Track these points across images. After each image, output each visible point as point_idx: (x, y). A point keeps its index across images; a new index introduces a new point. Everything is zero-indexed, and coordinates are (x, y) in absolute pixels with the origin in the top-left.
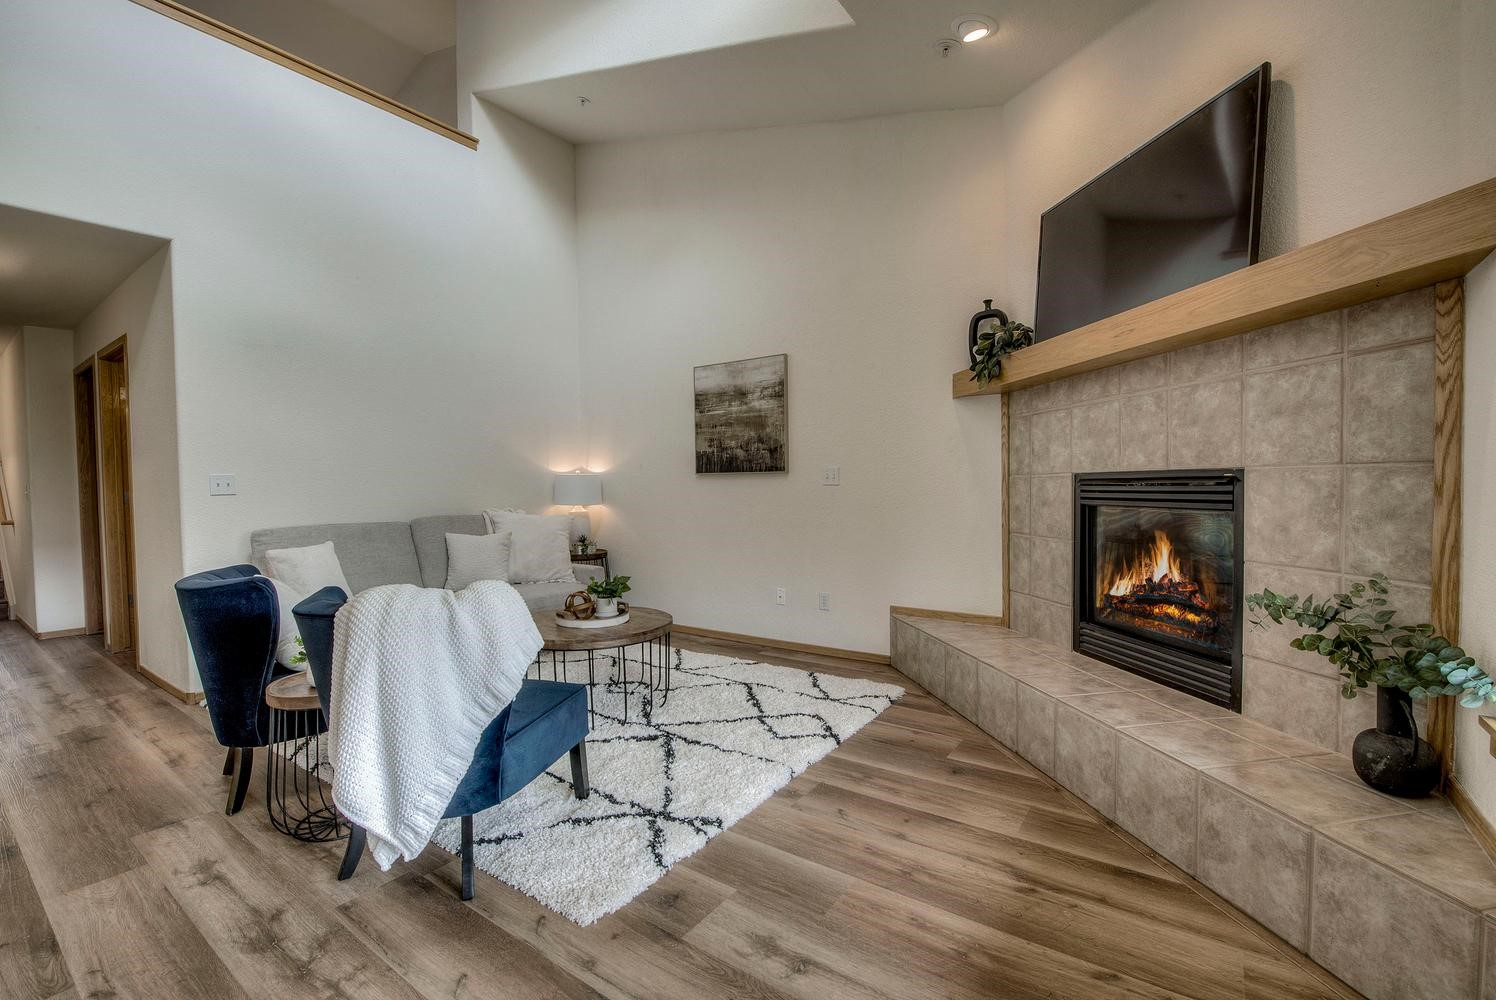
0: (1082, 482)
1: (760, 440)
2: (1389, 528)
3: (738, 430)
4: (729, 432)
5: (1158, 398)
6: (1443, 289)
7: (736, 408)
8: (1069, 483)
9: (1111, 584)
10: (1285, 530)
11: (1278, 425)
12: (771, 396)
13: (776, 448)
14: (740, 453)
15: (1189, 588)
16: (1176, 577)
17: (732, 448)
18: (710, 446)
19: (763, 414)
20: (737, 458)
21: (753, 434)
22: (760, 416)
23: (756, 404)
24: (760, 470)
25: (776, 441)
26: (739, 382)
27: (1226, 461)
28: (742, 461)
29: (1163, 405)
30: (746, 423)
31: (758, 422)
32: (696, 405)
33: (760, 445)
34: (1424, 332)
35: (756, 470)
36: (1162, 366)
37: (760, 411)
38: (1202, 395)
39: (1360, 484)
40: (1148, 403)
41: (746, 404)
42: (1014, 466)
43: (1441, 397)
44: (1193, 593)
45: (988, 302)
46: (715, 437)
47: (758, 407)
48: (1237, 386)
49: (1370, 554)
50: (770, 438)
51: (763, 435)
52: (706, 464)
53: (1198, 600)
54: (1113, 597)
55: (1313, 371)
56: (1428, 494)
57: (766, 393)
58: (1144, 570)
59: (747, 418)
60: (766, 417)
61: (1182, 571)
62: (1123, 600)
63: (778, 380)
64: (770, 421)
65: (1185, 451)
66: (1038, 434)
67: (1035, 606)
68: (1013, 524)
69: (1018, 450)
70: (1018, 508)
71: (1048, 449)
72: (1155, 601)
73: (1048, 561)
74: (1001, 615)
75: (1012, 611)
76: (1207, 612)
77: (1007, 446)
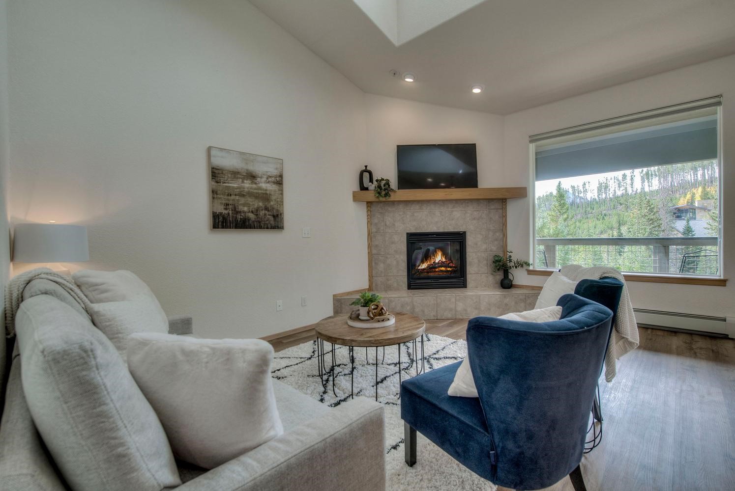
0: (410, 235)
1: (266, 209)
2: (496, 242)
3: (250, 200)
4: (242, 200)
5: (441, 212)
6: (505, 201)
7: (247, 185)
8: (405, 236)
9: (419, 266)
10: (476, 244)
11: (475, 222)
12: (274, 183)
13: (277, 215)
14: (252, 216)
15: (448, 262)
16: (444, 260)
17: (244, 212)
18: (226, 209)
19: (268, 192)
20: (249, 220)
21: (261, 204)
22: (266, 194)
23: (264, 185)
24: (267, 228)
25: (278, 211)
26: (251, 168)
27: (461, 229)
28: (253, 222)
29: (443, 214)
30: (257, 196)
31: (265, 197)
32: (212, 176)
33: (266, 212)
34: (501, 207)
35: (264, 228)
36: (442, 204)
37: (266, 190)
38: (454, 213)
39: (491, 234)
40: (438, 213)
41: (256, 183)
42: (374, 230)
43: (504, 219)
44: (450, 263)
45: (366, 166)
46: (231, 202)
47: (265, 188)
48: (464, 212)
49: (493, 248)
50: (273, 208)
51: (268, 206)
52: (220, 222)
54: (419, 269)
55: (481, 211)
56: (502, 236)
57: (270, 179)
58: (432, 260)
59: (257, 193)
60: (270, 195)
61: (446, 258)
62: (424, 269)
63: (278, 174)
64: (273, 198)
65: (450, 227)
66: (389, 219)
67: (388, 280)
68: (374, 251)
69: (376, 224)
70: (377, 246)
71: (394, 225)
72: (436, 268)
73: (395, 263)
74: (368, 287)
75: (374, 285)
76: (454, 267)
77: (369, 223)
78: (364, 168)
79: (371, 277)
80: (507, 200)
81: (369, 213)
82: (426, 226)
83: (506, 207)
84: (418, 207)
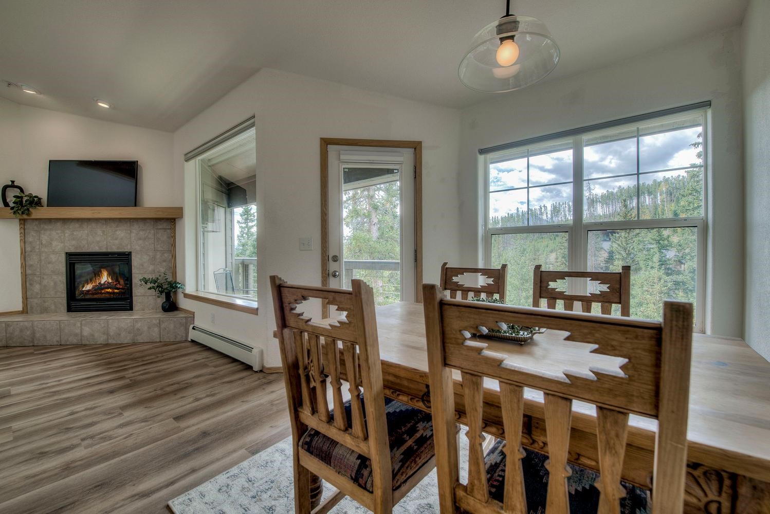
0: (69, 255)
2: (164, 264)
5: (103, 232)
6: (173, 221)
8: (64, 256)
9: (83, 287)
10: (142, 265)
11: (141, 242)
15: (115, 283)
16: (110, 281)
27: (126, 250)
29: (105, 233)
34: (170, 227)
36: (105, 222)
38: (118, 233)
39: (158, 255)
40: (100, 232)
42: (28, 249)
43: (172, 239)
44: (116, 284)
45: (13, 182)
48: (129, 232)
49: (161, 269)
53: (118, 286)
54: (85, 291)
55: (148, 231)
56: (170, 257)
58: (97, 281)
61: (112, 279)
62: (88, 291)
65: (113, 247)
66: (45, 238)
67: (44, 302)
68: (29, 272)
69: (31, 243)
70: (31, 266)
71: (51, 244)
72: (102, 289)
73: (52, 284)
74: (22, 310)
75: (29, 307)
76: (121, 289)
77: (24, 240)
78: (10, 183)
79: (25, 298)
80: (176, 220)
81: (23, 231)
82: (86, 245)
83: (175, 227)
84: (77, 225)
